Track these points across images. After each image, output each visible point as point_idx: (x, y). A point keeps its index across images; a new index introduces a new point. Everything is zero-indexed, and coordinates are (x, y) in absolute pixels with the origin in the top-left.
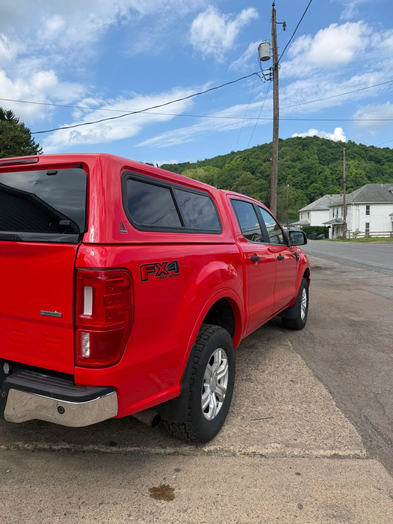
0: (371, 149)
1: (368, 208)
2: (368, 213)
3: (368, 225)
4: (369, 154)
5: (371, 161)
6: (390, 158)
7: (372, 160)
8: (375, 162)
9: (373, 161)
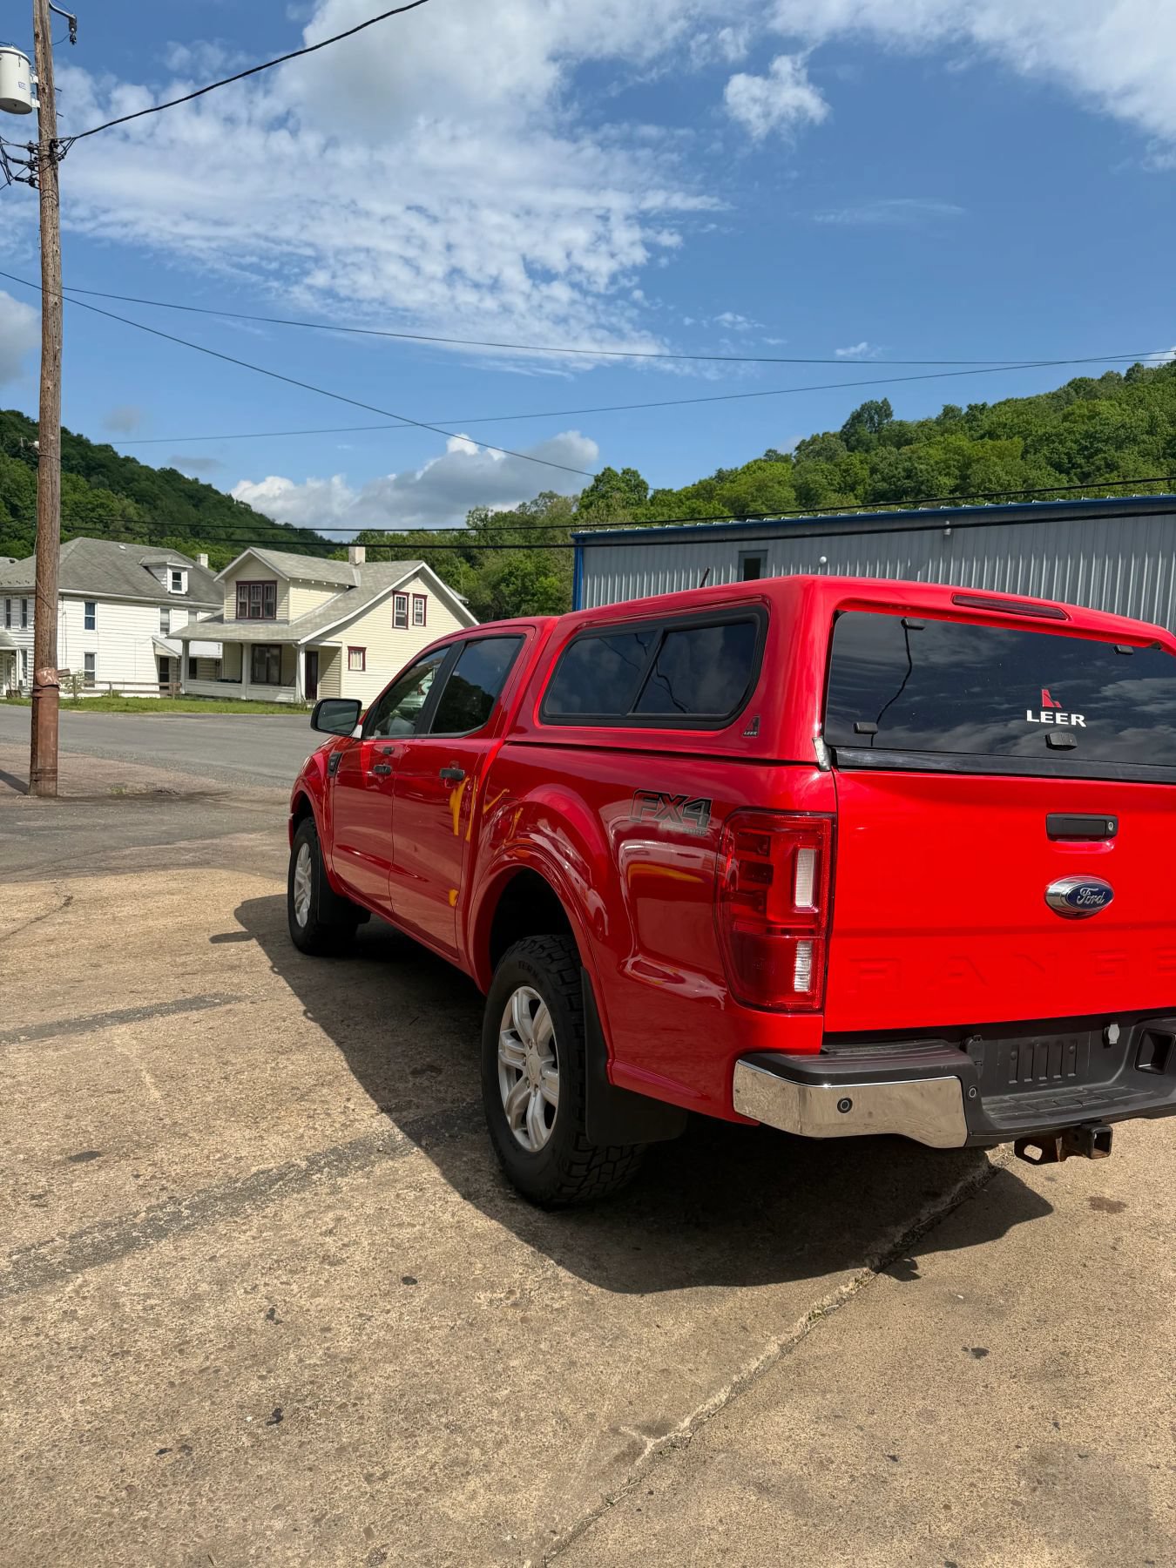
0: (14, 419)
1: (90, 608)
2: (90, 624)
3: (90, 657)
4: (10, 435)
5: (18, 459)
6: (74, 462)
7: (20, 456)
8: (28, 463)
9: (23, 459)
